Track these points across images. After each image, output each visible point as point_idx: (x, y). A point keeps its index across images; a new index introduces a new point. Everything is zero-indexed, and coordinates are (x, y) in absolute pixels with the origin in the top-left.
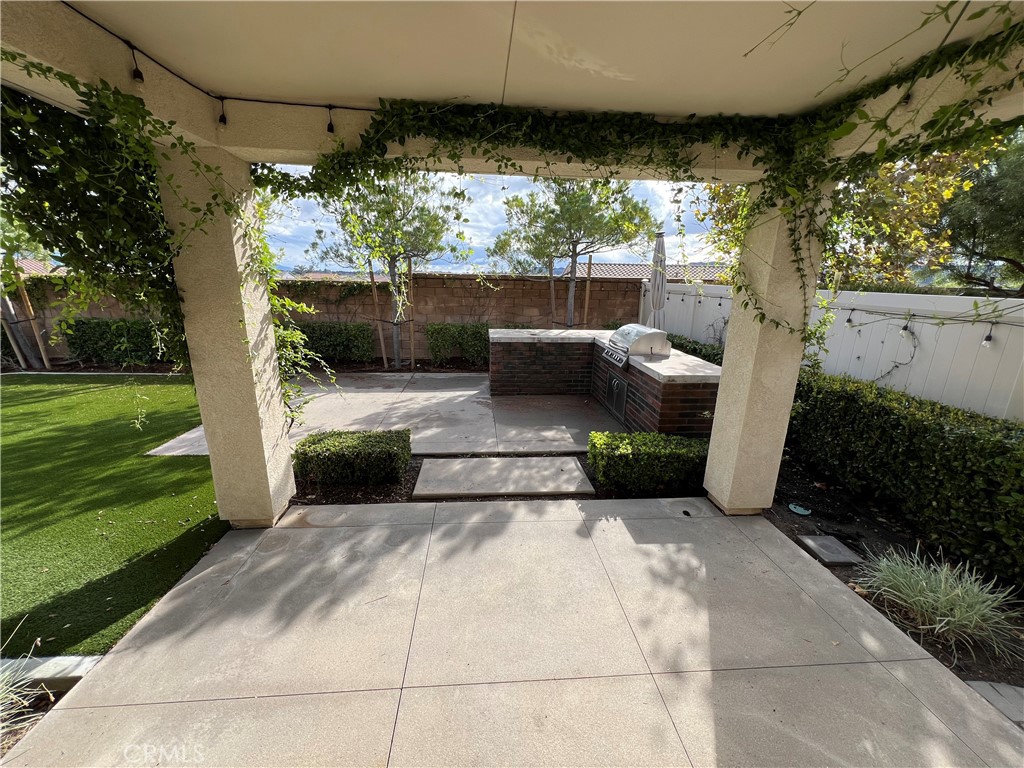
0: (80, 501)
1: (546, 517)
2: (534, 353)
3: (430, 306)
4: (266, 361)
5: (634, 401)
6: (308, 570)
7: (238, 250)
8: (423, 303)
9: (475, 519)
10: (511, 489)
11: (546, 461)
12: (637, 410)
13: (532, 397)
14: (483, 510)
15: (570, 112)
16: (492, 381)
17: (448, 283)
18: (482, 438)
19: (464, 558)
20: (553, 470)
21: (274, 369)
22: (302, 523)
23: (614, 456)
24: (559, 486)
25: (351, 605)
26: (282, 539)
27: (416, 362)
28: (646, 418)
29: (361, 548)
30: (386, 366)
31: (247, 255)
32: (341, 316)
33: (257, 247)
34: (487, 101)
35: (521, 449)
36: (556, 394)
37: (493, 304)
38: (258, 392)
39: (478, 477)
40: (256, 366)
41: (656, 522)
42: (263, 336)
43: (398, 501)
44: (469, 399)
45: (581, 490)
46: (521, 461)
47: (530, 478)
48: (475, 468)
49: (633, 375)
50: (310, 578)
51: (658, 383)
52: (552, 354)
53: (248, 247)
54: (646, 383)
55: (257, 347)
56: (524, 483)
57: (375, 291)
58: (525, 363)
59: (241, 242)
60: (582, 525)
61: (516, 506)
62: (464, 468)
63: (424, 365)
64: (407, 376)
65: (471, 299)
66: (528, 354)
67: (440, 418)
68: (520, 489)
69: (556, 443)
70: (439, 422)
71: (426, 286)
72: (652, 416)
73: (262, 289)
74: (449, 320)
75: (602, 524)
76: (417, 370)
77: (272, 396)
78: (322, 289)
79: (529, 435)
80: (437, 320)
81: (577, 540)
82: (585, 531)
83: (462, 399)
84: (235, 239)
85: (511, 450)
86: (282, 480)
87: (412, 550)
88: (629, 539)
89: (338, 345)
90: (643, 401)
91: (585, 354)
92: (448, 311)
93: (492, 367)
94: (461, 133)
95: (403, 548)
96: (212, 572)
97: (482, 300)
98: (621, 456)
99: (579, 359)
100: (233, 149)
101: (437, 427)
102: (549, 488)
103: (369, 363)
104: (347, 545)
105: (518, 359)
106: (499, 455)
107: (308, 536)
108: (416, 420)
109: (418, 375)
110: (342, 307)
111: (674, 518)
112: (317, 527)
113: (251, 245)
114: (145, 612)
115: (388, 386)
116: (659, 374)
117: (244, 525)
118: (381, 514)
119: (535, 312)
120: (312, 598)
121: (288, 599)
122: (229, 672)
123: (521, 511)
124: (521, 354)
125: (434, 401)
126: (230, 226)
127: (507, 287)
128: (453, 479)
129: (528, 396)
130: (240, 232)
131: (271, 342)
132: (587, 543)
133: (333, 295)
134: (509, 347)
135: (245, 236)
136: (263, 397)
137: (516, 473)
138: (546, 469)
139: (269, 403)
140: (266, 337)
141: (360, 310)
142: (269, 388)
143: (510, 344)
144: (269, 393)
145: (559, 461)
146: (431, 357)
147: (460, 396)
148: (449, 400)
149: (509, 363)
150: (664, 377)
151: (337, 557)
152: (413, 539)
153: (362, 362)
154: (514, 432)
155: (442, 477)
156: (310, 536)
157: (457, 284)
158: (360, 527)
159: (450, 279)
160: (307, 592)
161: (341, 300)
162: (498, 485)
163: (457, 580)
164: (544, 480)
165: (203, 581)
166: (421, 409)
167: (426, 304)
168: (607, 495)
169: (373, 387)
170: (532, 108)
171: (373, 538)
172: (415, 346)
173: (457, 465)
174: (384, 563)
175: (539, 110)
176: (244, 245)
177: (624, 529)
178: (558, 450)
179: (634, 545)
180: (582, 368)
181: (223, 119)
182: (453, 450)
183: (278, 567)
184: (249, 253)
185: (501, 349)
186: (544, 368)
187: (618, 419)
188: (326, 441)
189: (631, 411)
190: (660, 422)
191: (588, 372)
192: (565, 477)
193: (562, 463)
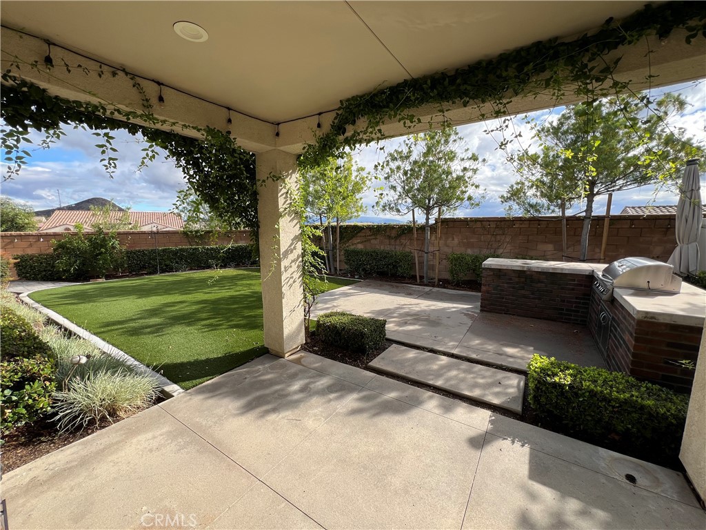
0: (232, 323)
1: (452, 416)
2: (523, 280)
3: (456, 241)
4: (293, 261)
5: (615, 336)
6: (277, 387)
7: (281, 201)
8: (450, 239)
9: (393, 395)
10: (439, 383)
11: (489, 372)
12: (617, 347)
13: (519, 318)
14: (403, 390)
15: (469, 66)
16: (482, 299)
17: (471, 224)
18: (446, 340)
19: (362, 419)
20: (490, 380)
21: (298, 267)
22: (298, 361)
23: (545, 383)
24: (485, 395)
25: (281, 416)
26: (284, 366)
27: (439, 280)
28: (623, 356)
29: (312, 386)
30: (418, 281)
31: (287, 203)
32: (397, 247)
33: (295, 198)
34: (401, 80)
35: (474, 356)
36: (545, 319)
37: (508, 240)
38: (283, 278)
39: (420, 367)
40: (284, 263)
41: (575, 469)
42: (292, 247)
43: (358, 366)
44: (461, 312)
45: (506, 406)
46: (465, 365)
47: (463, 380)
48: (425, 360)
49: (617, 309)
50: (276, 391)
51: (633, 318)
52: (542, 282)
53: (289, 199)
54: (625, 318)
55: (286, 253)
56: (453, 382)
57: (415, 230)
58: (513, 288)
59: (284, 196)
60: (481, 435)
61: (431, 397)
62: (415, 358)
63: (444, 283)
64: (427, 289)
65: (489, 236)
66: (517, 280)
67: (426, 320)
68: (447, 386)
69: (511, 360)
70: (425, 323)
71: (454, 227)
72: (627, 355)
73: (295, 221)
74: (469, 251)
75: (506, 444)
76: (439, 286)
77: (294, 282)
78: (388, 230)
79: (491, 347)
80: (459, 251)
81: (465, 447)
82: (479, 442)
83: (454, 310)
84: (280, 194)
85: (464, 355)
86: (294, 332)
87: (338, 398)
88: (524, 469)
89: (389, 264)
90: (621, 337)
91: (581, 285)
92: (471, 245)
93: (483, 288)
94: (381, 107)
95: (332, 396)
96: (245, 372)
97: (498, 237)
98: (555, 385)
99: (573, 289)
100: (282, 148)
101: (420, 325)
102: (476, 393)
103: (408, 278)
104: (307, 381)
105: (507, 283)
106: (452, 356)
107: (295, 368)
108: (409, 318)
109: (436, 289)
110: (398, 241)
111: (606, 476)
112: (304, 366)
113: (291, 198)
114: (211, 379)
115: (409, 294)
116: (634, 308)
117: (273, 353)
118: (341, 369)
119: (550, 247)
120: (268, 403)
121: (259, 398)
122: (210, 422)
123: (432, 403)
124: (511, 279)
125: (433, 308)
126: (277, 188)
127: (523, 226)
128: (402, 363)
129: (515, 317)
130: (284, 191)
131: (299, 251)
132: (475, 454)
133: (394, 234)
134: (499, 273)
135: (287, 193)
136: (287, 281)
137: (454, 373)
138: (484, 377)
139: (291, 286)
140: (295, 248)
141: (408, 243)
142: (293, 277)
143: (500, 270)
144: (292, 281)
145: (501, 375)
146: (450, 278)
147: (454, 308)
148: (444, 309)
149: (498, 286)
150: (638, 311)
151: (296, 386)
152: (343, 392)
153: (405, 277)
154: (477, 342)
155: (394, 359)
156: (295, 369)
157: (479, 224)
158: (321, 373)
159: (473, 221)
160: (269, 399)
161: (398, 236)
162: (431, 377)
163: (348, 431)
164: (476, 385)
165: (238, 374)
166: (419, 311)
167: (453, 239)
168: (534, 421)
169: (399, 293)
170: (436, 73)
171: (323, 382)
172: (440, 270)
173: (412, 354)
174: (315, 400)
175: (442, 73)
176: (286, 197)
177: (526, 459)
178: (511, 366)
179: (526, 479)
180: (577, 298)
181: (278, 134)
182: (418, 343)
183: (269, 380)
184: (289, 202)
185: (492, 273)
186: (533, 294)
187: (603, 355)
188: (334, 317)
189: (612, 347)
190: (633, 362)
191: (583, 304)
192: (497, 390)
193: (505, 378)
